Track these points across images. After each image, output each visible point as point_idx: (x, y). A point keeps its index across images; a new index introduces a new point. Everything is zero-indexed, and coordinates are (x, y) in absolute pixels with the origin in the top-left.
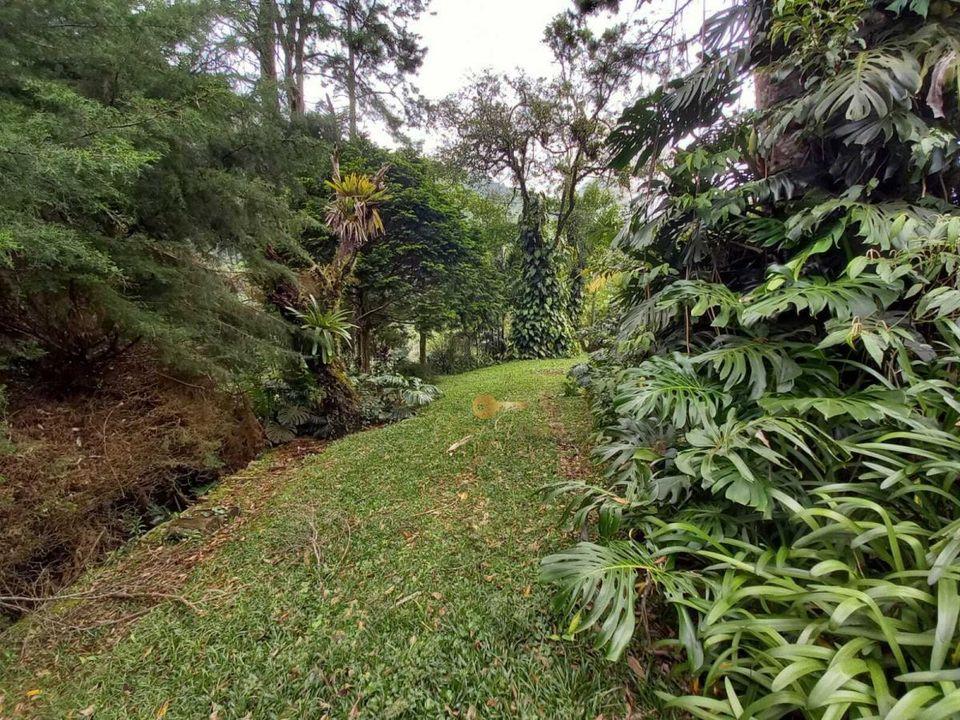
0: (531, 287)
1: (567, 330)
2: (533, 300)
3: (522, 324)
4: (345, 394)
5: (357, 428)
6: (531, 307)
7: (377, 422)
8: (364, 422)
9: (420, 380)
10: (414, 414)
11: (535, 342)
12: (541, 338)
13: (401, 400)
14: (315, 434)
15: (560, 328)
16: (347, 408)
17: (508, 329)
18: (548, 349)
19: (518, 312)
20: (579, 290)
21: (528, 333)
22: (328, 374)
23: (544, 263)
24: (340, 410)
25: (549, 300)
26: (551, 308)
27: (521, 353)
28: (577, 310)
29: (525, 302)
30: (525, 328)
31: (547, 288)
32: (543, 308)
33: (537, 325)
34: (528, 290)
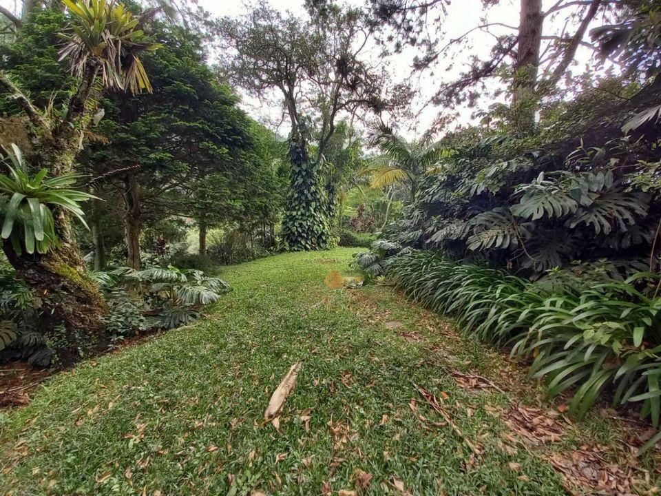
0: (298, 193)
1: (326, 228)
2: (300, 204)
3: (291, 223)
4: (78, 299)
5: (102, 350)
6: (299, 209)
7: (133, 335)
8: (114, 338)
9: (201, 273)
10: (194, 317)
11: (302, 237)
12: (307, 234)
13: (175, 299)
14: (32, 359)
15: (322, 227)
16: (82, 320)
17: (278, 227)
18: (312, 243)
19: (288, 213)
20: (332, 199)
21: (297, 230)
22: (42, 270)
23: (310, 175)
24: (68, 325)
25: (313, 204)
26: (315, 211)
27: (290, 246)
28: (331, 214)
29: (294, 204)
30: (294, 226)
31: (311, 194)
32: (309, 210)
33: (304, 223)
34: (296, 195)
